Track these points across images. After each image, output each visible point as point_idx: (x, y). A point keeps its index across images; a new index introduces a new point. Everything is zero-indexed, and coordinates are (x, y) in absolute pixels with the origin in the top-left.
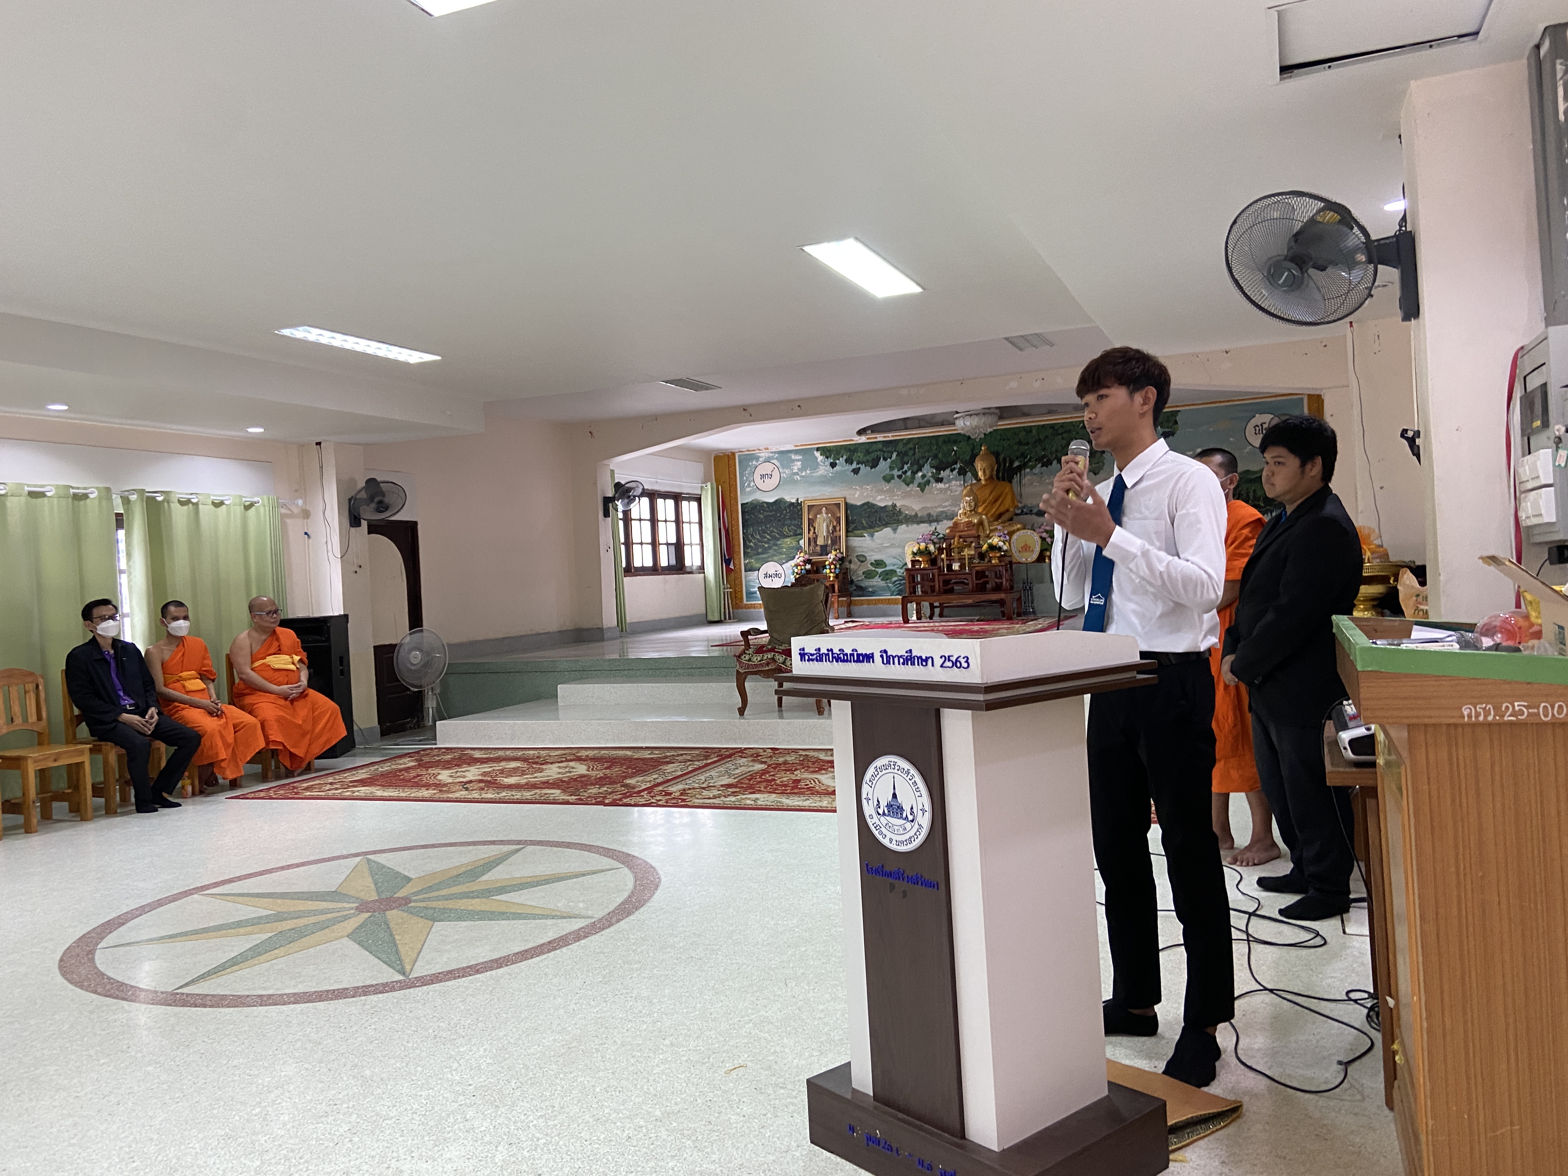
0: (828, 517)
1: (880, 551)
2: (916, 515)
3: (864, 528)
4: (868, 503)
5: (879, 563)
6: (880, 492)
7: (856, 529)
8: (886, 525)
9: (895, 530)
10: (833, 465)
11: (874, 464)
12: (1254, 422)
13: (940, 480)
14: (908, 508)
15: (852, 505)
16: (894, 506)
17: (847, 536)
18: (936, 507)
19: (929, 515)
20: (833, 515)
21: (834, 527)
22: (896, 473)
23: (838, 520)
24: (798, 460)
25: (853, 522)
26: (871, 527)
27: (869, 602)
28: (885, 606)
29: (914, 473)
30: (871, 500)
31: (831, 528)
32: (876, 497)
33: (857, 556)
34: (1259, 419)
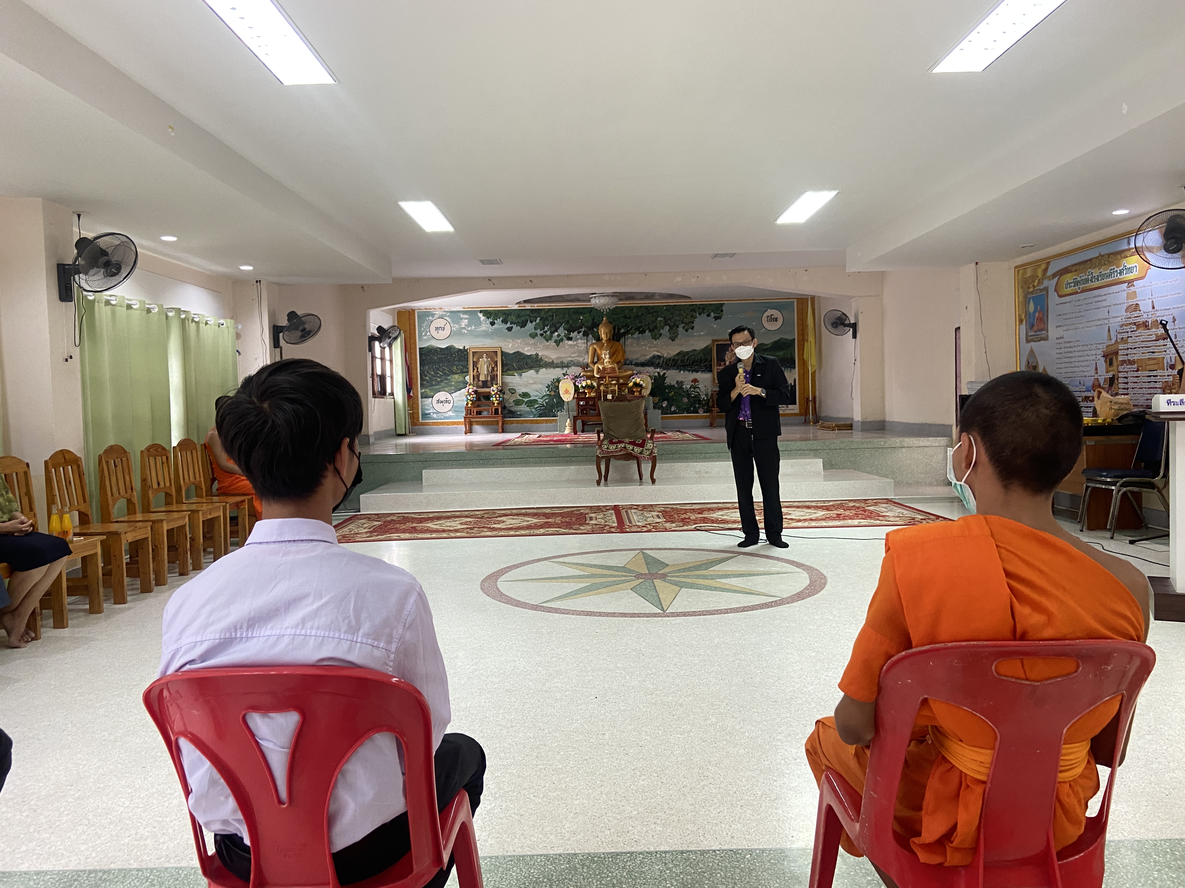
0: (488, 361)
2: (553, 362)
3: (515, 370)
4: (518, 352)
6: (527, 344)
7: (509, 370)
8: (531, 368)
10: (492, 324)
12: (766, 314)
13: (570, 339)
14: (547, 357)
15: (506, 353)
16: (537, 355)
17: (502, 375)
18: (567, 357)
19: (562, 362)
20: (492, 359)
21: (493, 368)
22: (539, 332)
23: (496, 363)
24: (465, 319)
25: (507, 365)
26: (520, 369)
27: (518, 422)
28: (529, 425)
29: (552, 333)
30: (520, 350)
31: (490, 369)
32: (524, 348)
34: (770, 312)
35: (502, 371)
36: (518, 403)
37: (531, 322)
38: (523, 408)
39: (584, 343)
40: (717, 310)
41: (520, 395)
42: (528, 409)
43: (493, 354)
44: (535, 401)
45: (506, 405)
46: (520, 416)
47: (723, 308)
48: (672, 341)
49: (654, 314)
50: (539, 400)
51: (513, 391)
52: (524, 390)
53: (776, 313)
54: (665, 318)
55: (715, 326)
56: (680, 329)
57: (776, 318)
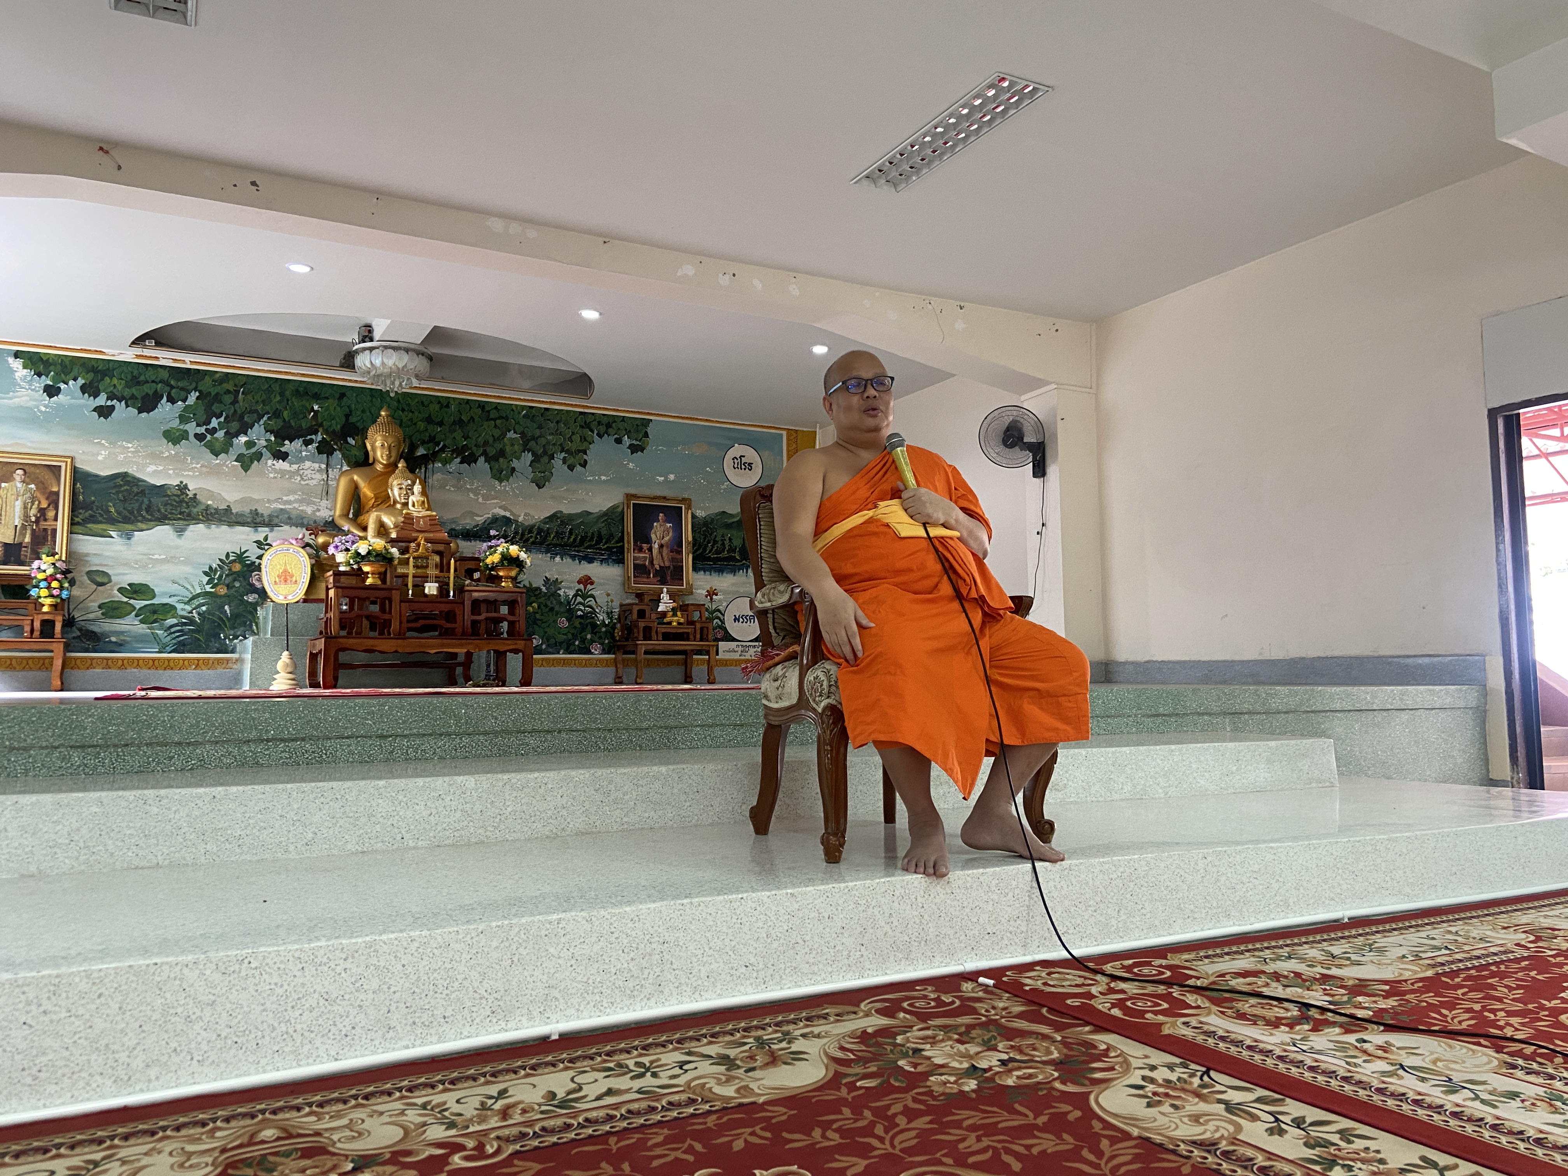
0: (27, 490)
1: (145, 567)
2: (228, 510)
3: (112, 521)
4: (125, 475)
5: (138, 590)
6: (155, 457)
7: (93, 519)
8: (162, 520)
9: (180, 531)
10: (51, 391)
11: (147, 405)
12: (731, 453)
13: (283, 456)
14: (211, 494)
15: (88, 475)
16: (183, 488)
17: (71, 532)
18: (269, 501)
19: (256, 513)
20: (42, 487)
21: (42, 512)
22: (192, 428)
23: (54, 499)
25: (87, 506)
26: (127, 520)
27: (108, 664)
28: (146, 671)
29: (231, 435)
30: (133, 471)
31: (33, 511)
32: (146, 465)
33: (89, 573)
34: (738, 450)
35: (72, 523)
36: (112, 610)
37: (172, 400)
38: (130, 625)
39: (320, 471)
40: (637, 431)
41: (121, 590)
42: (143, 629)
43: (47, 476)
44: (168, 609)
45: (76, 614)
46: (119, 646)
47: (649, 430)
48: (539, 488)
49: (498, 422)
50: (179, 606)
51: (100, 579)
52: (137, 578)
53: (750, 454)
54: (523, 434)
55: (631, 465)
56: (557, 462)
57: (750, 464)
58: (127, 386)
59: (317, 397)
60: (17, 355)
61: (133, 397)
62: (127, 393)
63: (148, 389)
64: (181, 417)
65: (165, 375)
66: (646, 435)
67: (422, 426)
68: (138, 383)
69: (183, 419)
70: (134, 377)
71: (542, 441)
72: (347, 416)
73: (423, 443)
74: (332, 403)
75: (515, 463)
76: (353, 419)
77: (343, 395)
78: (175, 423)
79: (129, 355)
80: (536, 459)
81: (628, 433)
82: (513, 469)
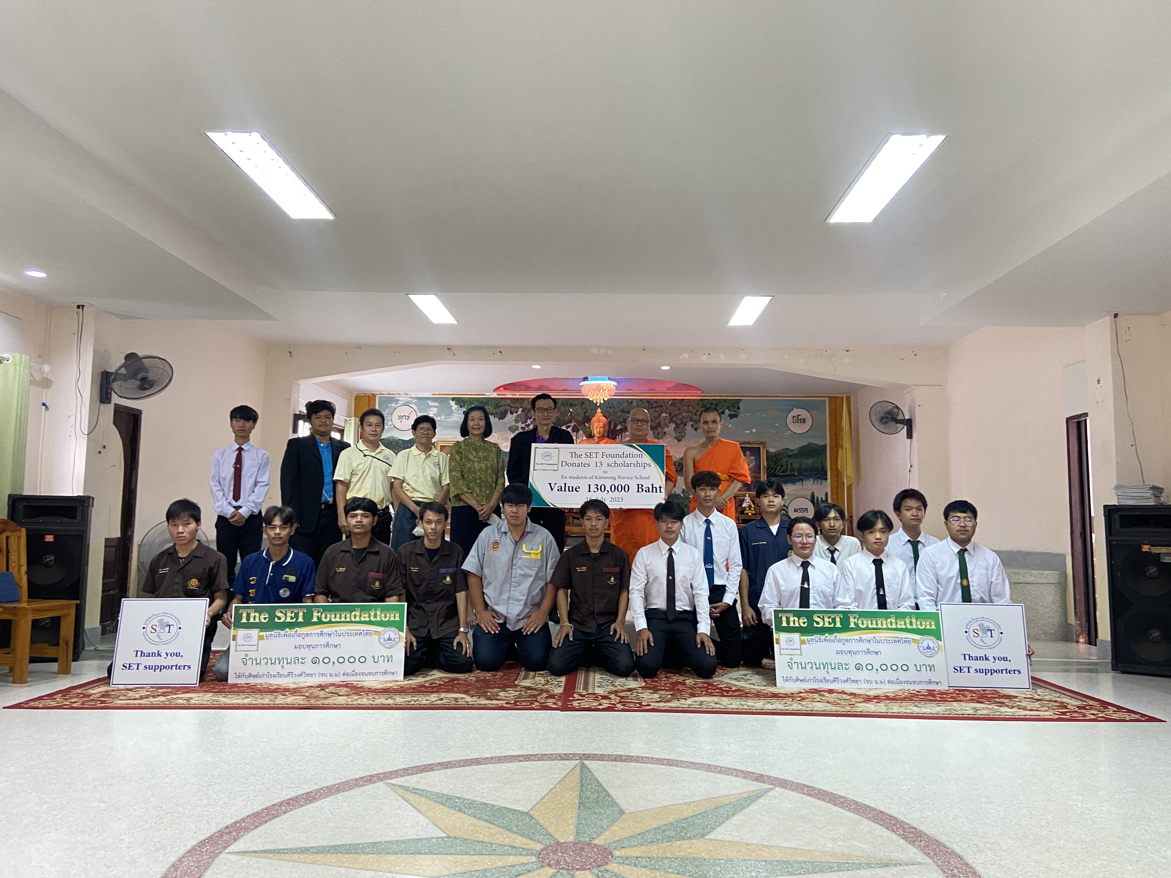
11: (503, 416)
12: (792, 414)
24: (435, 407)
34: (796, 412)
37: (512, 413)
40: (733, 406)
47: (740, 405)
48: (679, 441)
49: (657, 409)
53: (803, 413)
54: (670, 414)
56: (688, 427)
57: (804, 420)
58: (495, 408)
59: (571, 405)
60: (453, 399)
61: (497, 413)
62: (494, 411)
63: (502, 409)
64: (515, 420)
65: (509, 402)
66: (739, 408)
67: (620, 414)
68: (499, 407)
69: (516, 421)
70: (497, 404)
71: (680, 417)
72: (585, 413)
73: (620, 422)
74: (578, 407)
75: (666, 430)
76: (587, 414)
77: (583, 403)
78: (513, 423)
79: (495, 395)
80: (677, 426)
81: (728, 408)
82: (665, 433)
